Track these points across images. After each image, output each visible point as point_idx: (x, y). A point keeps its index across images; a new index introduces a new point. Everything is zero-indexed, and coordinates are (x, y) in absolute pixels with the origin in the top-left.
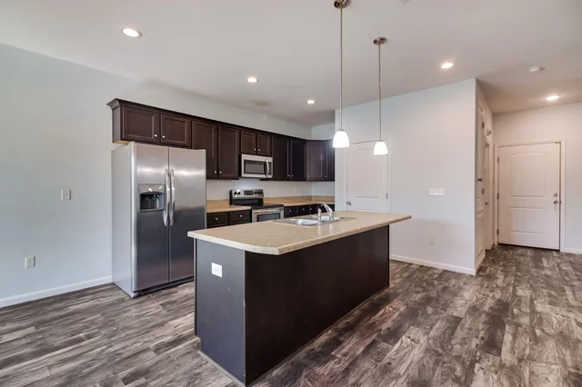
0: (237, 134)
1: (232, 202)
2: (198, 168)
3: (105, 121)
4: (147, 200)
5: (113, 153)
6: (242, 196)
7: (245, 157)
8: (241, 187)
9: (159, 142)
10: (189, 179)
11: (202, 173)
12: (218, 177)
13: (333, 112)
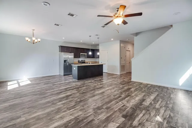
0: (79, 49)
1: (79, 62)
2: (72, 56)
3: (58, 49)
4: (65, 61)
5: (59, 54)
6: (81, 61)
7: (81, 54)
8: (80, 59)
9: (66, 52)
10: (71, 58)
11: (73, 56)
12: (76, 57)
13: (99, 44)
